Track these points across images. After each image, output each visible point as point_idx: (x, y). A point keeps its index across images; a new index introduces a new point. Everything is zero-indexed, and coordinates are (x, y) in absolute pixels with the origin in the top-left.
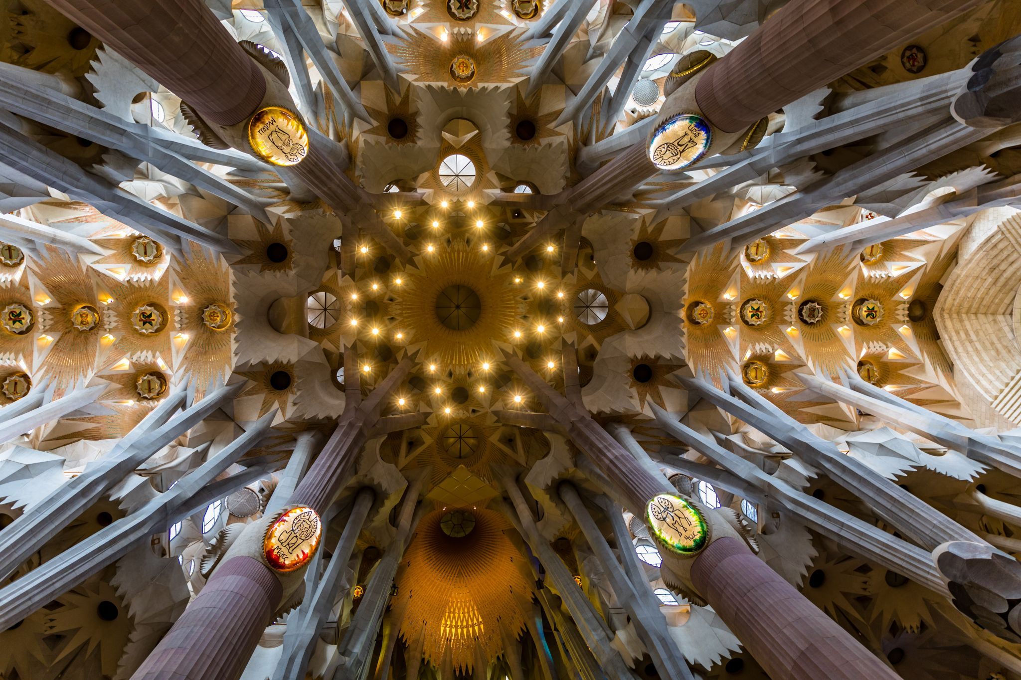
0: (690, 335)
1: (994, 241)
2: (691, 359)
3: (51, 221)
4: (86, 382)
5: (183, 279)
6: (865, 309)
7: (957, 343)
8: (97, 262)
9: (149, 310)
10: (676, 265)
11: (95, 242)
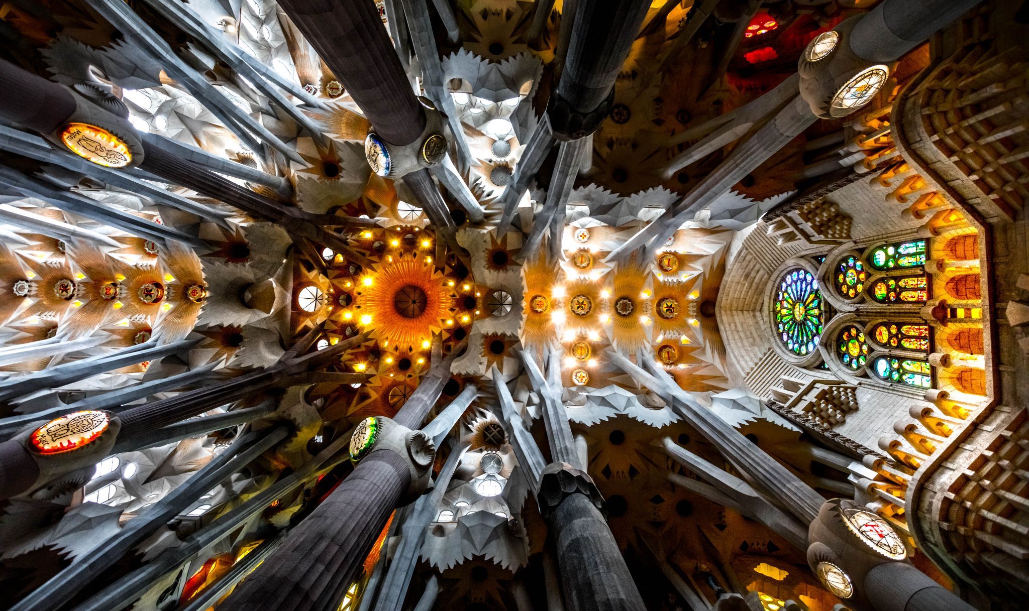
0: (528, 319)
1: (742, 254)
2: (524, 337)
3: (79, 222)
4: (92, 332)
5: (170, 265)
6: (665, 306)
7: (729, 333)
8: (114, 252)
9: (150, 286)
10: (515, 267)
11: (114, 238)
